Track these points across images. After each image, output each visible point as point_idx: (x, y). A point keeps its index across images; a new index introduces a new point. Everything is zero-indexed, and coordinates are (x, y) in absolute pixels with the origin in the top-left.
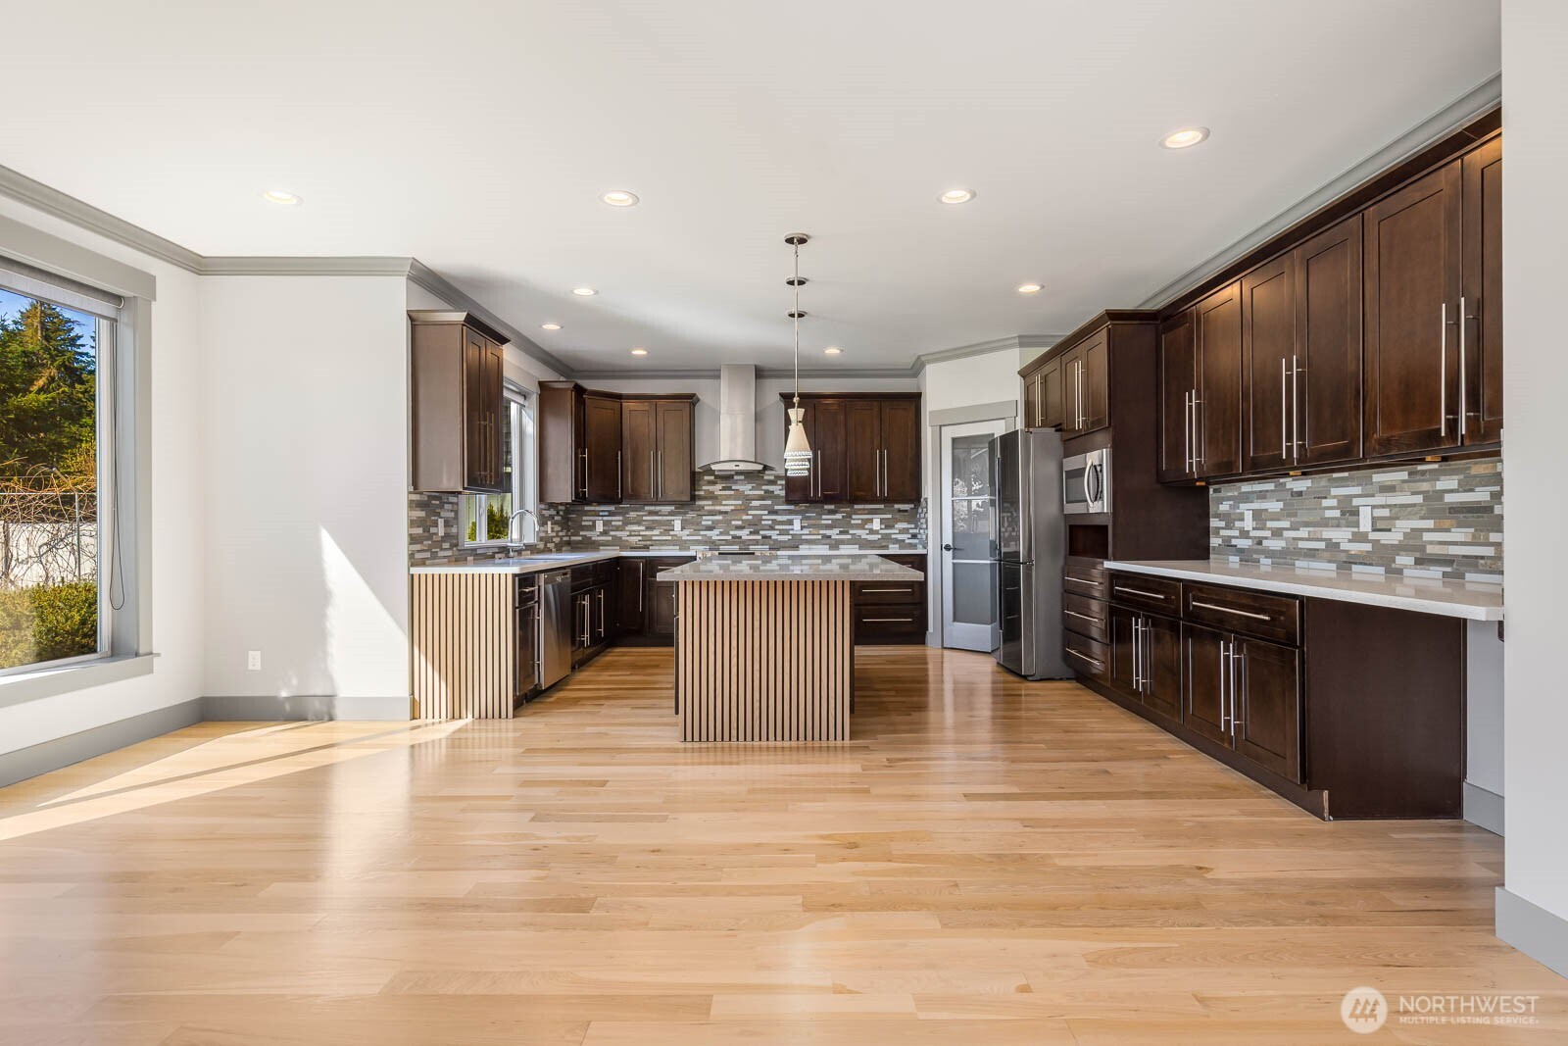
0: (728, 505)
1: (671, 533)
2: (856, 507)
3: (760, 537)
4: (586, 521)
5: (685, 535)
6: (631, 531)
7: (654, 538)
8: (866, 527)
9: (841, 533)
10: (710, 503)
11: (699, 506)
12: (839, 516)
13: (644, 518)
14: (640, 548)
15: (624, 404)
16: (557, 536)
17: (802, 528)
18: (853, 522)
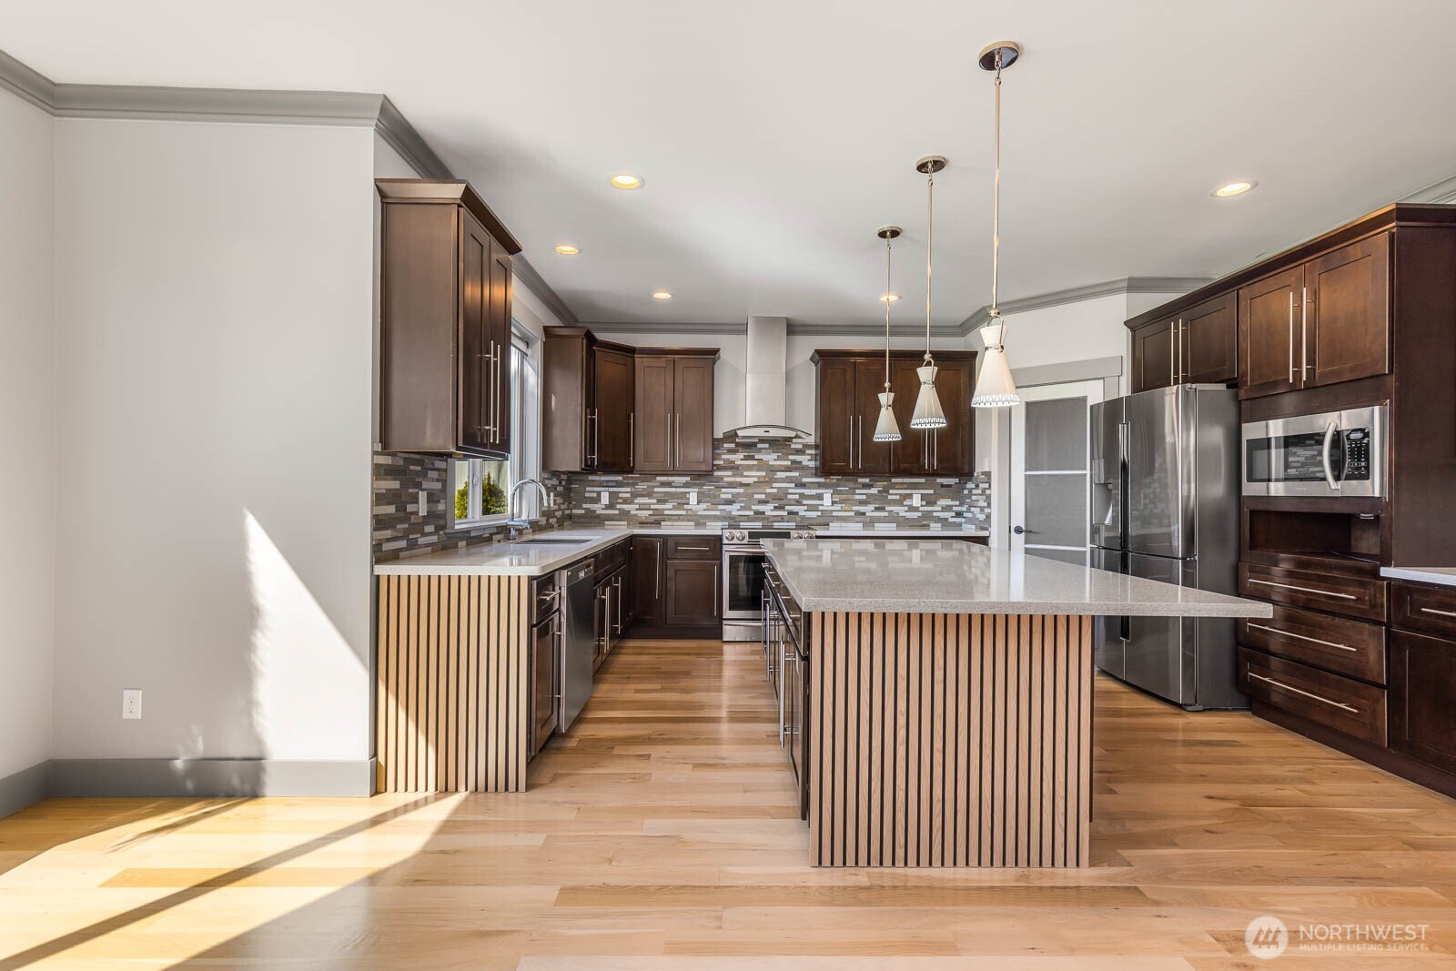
0: (751, 477)
1: (686, 507)
2: (893, 480)
3: (785, 513)
4: (590, 492)
5: (701, 509)
6: (640, 504)
7: (666, 512)
8: (905, 503)
9: (877, 509)
10: (730, 473)
11: (718, 477)
12: (874, 491)
13: (656, 490)
14: (652, 523)
15: (637, 360)
16: (559, 509)
17: (833, 503)
18: (890, 497)
